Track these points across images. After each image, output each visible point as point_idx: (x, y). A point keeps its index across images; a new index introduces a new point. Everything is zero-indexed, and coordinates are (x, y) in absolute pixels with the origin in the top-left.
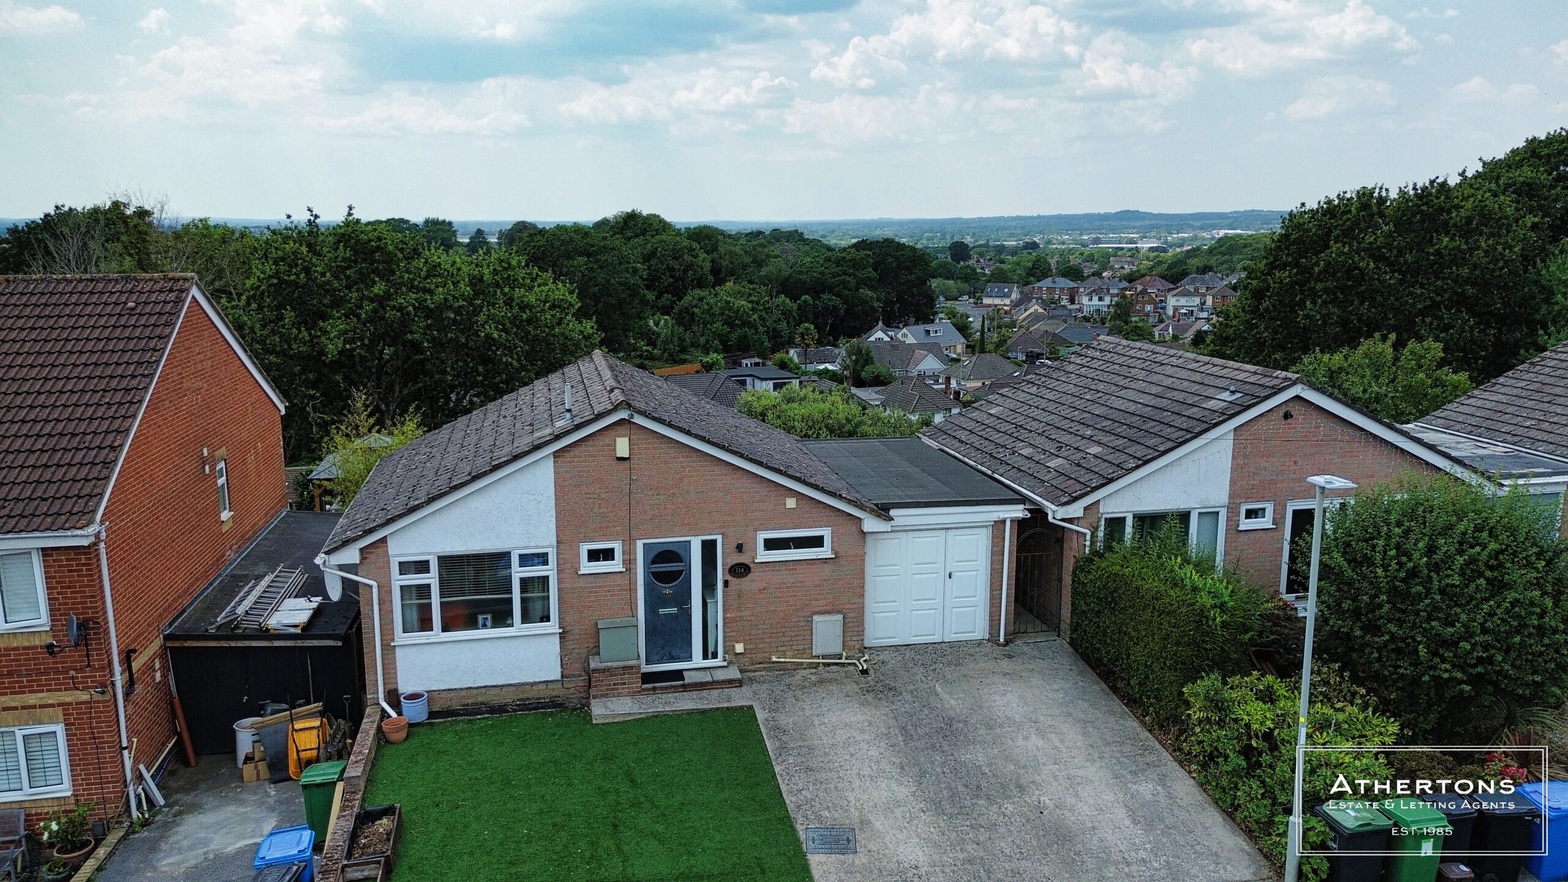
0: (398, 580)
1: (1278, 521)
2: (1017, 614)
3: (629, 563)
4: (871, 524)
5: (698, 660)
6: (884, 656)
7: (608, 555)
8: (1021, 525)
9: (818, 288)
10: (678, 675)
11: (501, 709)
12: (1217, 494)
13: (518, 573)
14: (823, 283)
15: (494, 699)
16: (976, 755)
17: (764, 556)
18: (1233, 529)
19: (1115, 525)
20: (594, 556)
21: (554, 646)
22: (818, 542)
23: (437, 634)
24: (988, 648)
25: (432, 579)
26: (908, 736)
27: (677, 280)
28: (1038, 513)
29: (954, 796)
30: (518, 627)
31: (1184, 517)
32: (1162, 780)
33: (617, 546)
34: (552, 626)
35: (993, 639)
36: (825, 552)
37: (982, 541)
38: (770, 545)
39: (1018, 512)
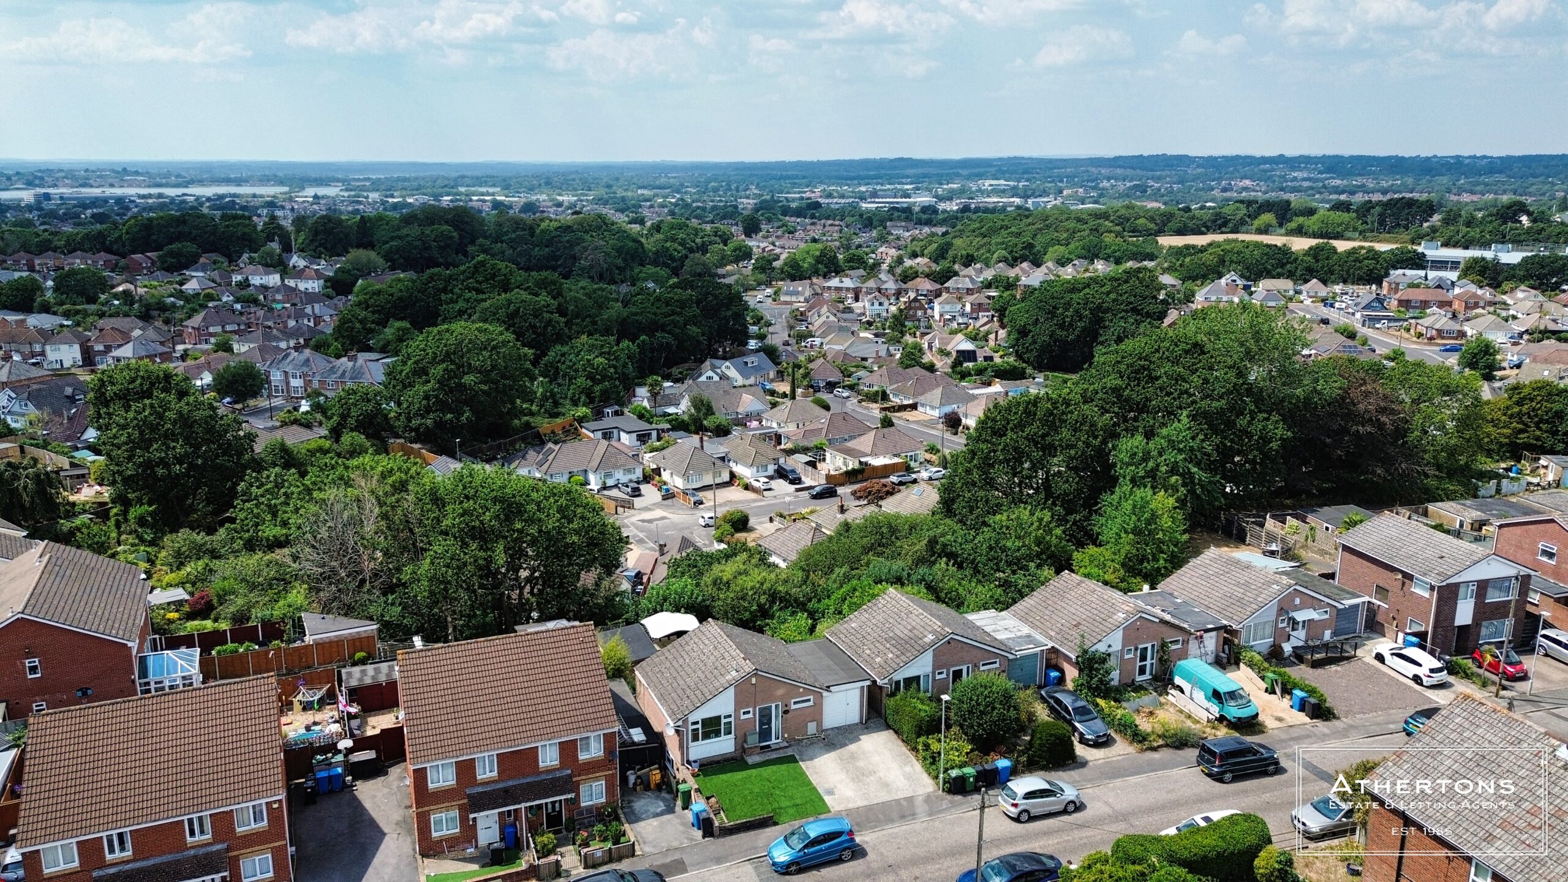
0: (691, 727)
1: (948, 675)
2: (869, 712)
3: (754, 714)
4: (825, 694)
5: (774, 741)
6: (829, 732)
7: (748, 712)
8: (868, 686)
9: (652, 328)
10: (768, 746)
11: (718, 762)
12: (929, 669)
13: (723, 721)
14: (656, 322)
15: (716, 759)
16: (861, 764)
17: (793, 707)
18: (934, 679)
19: (898, 683)
20: (744, 713)
21: (733, 741)
22: (809, 700)
23: (700, 742)
24: (860, 726)
25: (699, 726)
26: (841, 760)
27: (539, 335)
28: (874, 682)
29: (858, 777)
30: (723, 737)
31: (918, 677)
32: (912, 766)
33: (751, 709)
34: (732, 736)
35: (861, 722)
36: (811, 703)
37: (857, 692)
38: (795, 703)
39: (868, 683)
